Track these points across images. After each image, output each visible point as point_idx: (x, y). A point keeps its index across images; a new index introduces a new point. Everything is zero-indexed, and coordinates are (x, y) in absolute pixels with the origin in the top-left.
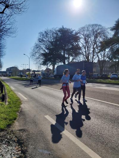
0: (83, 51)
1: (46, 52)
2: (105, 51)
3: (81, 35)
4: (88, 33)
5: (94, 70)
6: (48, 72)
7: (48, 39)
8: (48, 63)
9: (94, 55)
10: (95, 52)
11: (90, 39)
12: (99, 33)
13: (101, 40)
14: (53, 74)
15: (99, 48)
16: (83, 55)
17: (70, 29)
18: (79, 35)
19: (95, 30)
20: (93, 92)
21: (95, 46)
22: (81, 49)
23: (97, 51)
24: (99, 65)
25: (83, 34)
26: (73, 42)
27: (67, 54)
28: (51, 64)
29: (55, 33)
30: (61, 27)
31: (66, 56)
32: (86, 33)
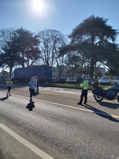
0: (42, 55)
1: (1, 52)
2: (63, 56)
3: (41, 39)
4: (47, 37)
5: (53, 74)
6: (4, 75)
7: (4, 39)
8: (4, 65)
9: (53, 60)
10: (54, 57)
11: (49, 43)
12: (58, 39)
13: (60, 46)
14: (10, 78)
15: (58, 54)
16: (43, 59)
17: (29, 31)
18: (38, 38)
19: (54, 36)
20: (52, 95)
21: (54, 51)
22: (41, 53)
23: (56, 56)
24: (58, 70)
25: (42, 37)
26: (32, 45)
27: (26, 57)
28: (8, 67)
29: (13, 33)
30: (20, 28)
31: (26, 58)
32: (45, 37)
